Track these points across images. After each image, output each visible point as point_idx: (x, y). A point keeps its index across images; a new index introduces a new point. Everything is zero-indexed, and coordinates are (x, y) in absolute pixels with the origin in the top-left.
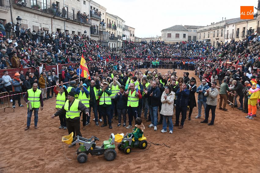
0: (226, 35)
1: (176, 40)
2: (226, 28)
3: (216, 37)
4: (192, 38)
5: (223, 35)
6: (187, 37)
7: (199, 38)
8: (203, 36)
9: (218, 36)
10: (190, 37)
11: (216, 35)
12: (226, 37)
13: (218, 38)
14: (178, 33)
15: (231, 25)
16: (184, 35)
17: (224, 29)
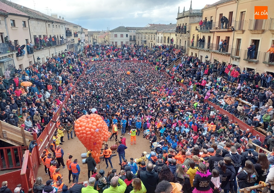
0: (157, 40)
1: (121, 39)
2: (157, 34)
3: (150, 40)
4: (132, 37)
5: (155, 40)
6: (129, 36)
7: (138, 37)
8: (141, 37)
9: (151, 39)
10: (131, 36)
11: (150, 38)
12: (157, 41)
13: (152, 40)
14: (122, 34)
15: (160, 33)
16: (127, 36)
17: (156, 35)
